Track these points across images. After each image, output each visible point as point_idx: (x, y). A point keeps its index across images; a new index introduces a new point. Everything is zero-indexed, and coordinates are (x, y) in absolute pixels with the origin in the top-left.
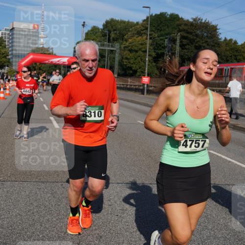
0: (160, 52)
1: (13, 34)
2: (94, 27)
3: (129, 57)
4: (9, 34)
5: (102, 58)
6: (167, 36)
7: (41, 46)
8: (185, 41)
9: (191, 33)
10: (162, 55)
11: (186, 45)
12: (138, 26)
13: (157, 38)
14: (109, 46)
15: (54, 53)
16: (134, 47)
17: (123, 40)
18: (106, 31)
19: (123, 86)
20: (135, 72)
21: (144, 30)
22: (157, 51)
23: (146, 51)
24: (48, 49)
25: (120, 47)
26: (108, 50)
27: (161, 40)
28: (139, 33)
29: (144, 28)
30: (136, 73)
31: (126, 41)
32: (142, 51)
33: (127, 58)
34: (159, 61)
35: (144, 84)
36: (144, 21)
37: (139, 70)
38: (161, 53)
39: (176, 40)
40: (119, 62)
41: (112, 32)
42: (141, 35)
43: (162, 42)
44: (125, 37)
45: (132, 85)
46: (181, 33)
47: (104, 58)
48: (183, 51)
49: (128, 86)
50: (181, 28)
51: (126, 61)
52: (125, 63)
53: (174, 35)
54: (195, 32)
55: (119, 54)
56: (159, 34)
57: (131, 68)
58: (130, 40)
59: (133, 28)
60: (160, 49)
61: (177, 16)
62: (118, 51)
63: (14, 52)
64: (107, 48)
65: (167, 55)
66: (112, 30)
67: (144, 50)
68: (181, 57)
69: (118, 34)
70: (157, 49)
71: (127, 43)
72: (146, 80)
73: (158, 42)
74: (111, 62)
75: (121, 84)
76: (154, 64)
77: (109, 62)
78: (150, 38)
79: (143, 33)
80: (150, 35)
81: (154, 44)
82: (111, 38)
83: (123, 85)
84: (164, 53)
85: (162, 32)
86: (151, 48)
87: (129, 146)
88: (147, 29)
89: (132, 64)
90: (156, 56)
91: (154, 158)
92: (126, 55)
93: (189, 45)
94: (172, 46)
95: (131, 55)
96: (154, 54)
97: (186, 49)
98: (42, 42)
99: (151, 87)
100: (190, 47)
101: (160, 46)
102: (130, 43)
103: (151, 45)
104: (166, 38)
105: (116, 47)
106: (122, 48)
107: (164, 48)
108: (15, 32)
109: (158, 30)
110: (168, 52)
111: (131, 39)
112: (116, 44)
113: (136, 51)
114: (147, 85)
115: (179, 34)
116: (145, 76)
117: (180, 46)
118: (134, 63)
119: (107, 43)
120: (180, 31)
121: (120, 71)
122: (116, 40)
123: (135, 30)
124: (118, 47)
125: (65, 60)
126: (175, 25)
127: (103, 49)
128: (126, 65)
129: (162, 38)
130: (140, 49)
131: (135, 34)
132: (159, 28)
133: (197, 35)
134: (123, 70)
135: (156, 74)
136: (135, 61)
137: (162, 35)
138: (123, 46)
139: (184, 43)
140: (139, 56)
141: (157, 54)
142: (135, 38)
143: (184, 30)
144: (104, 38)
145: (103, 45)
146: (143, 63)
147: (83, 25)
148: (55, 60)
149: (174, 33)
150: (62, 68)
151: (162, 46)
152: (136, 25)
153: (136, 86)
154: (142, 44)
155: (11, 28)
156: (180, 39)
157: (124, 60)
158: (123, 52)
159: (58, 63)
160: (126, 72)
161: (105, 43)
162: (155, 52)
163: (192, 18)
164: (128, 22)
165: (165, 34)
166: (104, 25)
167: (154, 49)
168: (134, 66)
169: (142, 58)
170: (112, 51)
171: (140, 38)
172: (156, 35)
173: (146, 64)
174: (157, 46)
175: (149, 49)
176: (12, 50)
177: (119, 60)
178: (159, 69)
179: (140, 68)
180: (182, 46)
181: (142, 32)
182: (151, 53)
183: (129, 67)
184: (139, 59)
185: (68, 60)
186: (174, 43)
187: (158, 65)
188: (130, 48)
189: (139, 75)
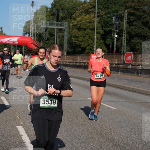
0: (107, 29)
3: (77, 35)
5: (51, 37)
6: (114, 14)
8: (132, 18)
9: (138, 10)
10: (110, 32)
11: (133, 21)
12: (86, 5)
13: (105, 16)
14: (57, 25)
15: (3, 33)
16: (82, 25)
17: (71, 19)
18: (54, 11)
19: (72, 64)
20: (84, 49)
21: (92, 8)
22: (105, 29)
23: (94, 29)
25: (69, 26)
26: (57, 29)
27: (108, 17)
28: (87, 12)
29: (91, 6)
30: (85, 51)
31: (74, 19)
32: (91, 29)
33: (75, 37)
34: (107, 38)
37: (88, 48)
38: (109, 30)
39: (123, 17)
40: (68, 41)
41: (60, 11)
42: (89, 14)
43: (109, 19)
44: (73, 16)
45: (81, 63)
46: (128, 10)
47: (53, 37)
48: (131, 27)
49: (78, 64)
50: (128, 5)
51: (75, 39)
52: (74, 41)
53: (121, 12)
54: (142, 8)
55: (68, 32)
56: (107, 11)
57: (79, 46)
58: (78, 19)
59: (81, 6)
60: (108, 27)
62: (66, 30)
64: (56, 27)
65: (114, 32)
66: (60, 9)
67: (91, 27)
68: (128, 33)
69: (66, 13)
70: (105, 27)
71: (76, 22)
73: (106, 20)
74: (60, 41)
75: (70, 62)
76: (102, 41)
77: (58, 40)
78: (98, 16)
79: (90, 12)
80: (98, 13)
81: (102, 22)
82: (60, 17)
83: (72, 62)
84: (111, 30)
85: (109, 10)
86: (99, 25)
87: (80, 124)
88: (94, 7)
89: (81, 42)
90: (104, 33)
91: (105, 135)
92: (74, 33)
93: (136, 21)
94: (119, 23)
95: (80, 33)
96: (102, 32)
97: (134, 25)
100: (137, 23)
101: (108, 23)
102: (78, 22)
103: (99, 22)
104: (114, 16)
105: (65, 25)
106: (71, 27)
107: (112, 25)
109: (105, 7)
110: (116, 29)
111: (79, 17)
112: (65, 23)
113: (85, 29)
115: (126, 11)
116: (93, 53)
117: (127, 23)
119: (56, 22)
120: (127, 8)
121: (69, 49)
122: (65, 19)
123: (83, 9)
124: (67, 26)
125: (15, 40)
126: (122, 2)
127: (52, 28)
128: (75, 43)
129: (109, 15)
130: (88, 27)
131: (83, 12)
132: (106, 5)
133: (144, 12)
134: (72, 48)
136: (83, 39)
137: (109, 13)
138: (71, 25)
139: (131, 20)
140: (87, 34)
141: (105, 31)
142: (83, 16)
144: (53, 17)
145: (52, 24)
146: (91, 40)
147: (32, 5)
149: (122, 11)
150: (12, 47)
151: (110, 23)
152: (83, 3)
153: (85, 63)
154: (90, 22)
156: (127, 16)
157: (73, 38)
158: (71, 30)
159: (8, 42)
160: (75, 50)
161: (54, 22)
162: (103, 29)
165: (113, 11)
166: (52, 5)
167: (102, 26)
168: (83, 44)
169: (91, 36)
170: (61, 29)
171: (88, 16)
172: (104, 13)
173: (94, 41)
174: (104, 24)
175: (97, 26)
177: (68, 39)
178: (107, 46)
179: (88, 45)
180: (129, 23)
181: (89, 10)
182: (98, 31)
183: (77, 45)
184: (87, 36)
185: (18, 40)
186: (122, 20)
187: (106, 42)
188: (78, 26)
189: (88, 53)
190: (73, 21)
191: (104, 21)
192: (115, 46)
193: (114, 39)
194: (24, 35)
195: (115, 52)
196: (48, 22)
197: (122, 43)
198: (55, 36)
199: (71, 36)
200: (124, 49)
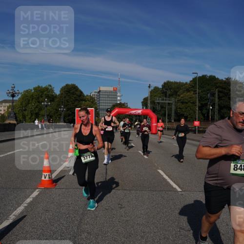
1: (100, 95)
2: (156, 87)
3: (181, 107)
4: (97, 95)
7: (119, 102)
8: (221, 95)
9: (225, 89)
11: (222, 97)
12: (187, 86)
15: (128, 106)
16: (185, 100)
17: (176, 95)
18: (164, 90)
22: (201, 102)
23: (194, 103)
24: (124, 104)
28: (188, 90)
29: (191, 87)
31: (179, 96)
32: (191, 103)
33: (180, 108)
34: (203, 109)
35: (195, 127)
36: (191, 81)
37: (189, 116)
38: (204, 103)
39: (215, 93)
40: (175, 111)
43: (204, 95)
44: (178, 93)
48: (220, 101)
50: (218, 85)
51: (180, 110)
55: (175, 105)
58: (182, 95)
60: (204, 101)
61: (215, 77)
62: (174, 103)
63: (101, 107)
64: (167, 102)
65: (209, 105)
67: (191, 101)
68: (219, 105)
71: (180, 98)
72: (197, 123)
76: (200, 111)
79: (191, 90)
84: (207, 104)
85: (204, 89)
90: (201, 106)
92: (179, 106)
93: (224, 97)
95: (183, 106)
97: (222, 100)
98: (119, 99)
99: (201, 128)
102: (182, 98)
105: (172, 100)
106: (176, 101)
108: (101, 93)
110: (211, 103)
113: (187, 103)
114: (198, 127)
115: (217, 90)
116: (196, 120)
117: (218, 98)
118: (185, 111)
120: (217, 87)
121: (175, 118)
122: (172, 96)
123: (185, 88)
124: (174, 101)
125: (140, 112)
126: (213, 83)
127: (163, 103)
128: (179, 113)
129: (204, 93)
130: (189, 101)
131: (185, 91)
135: (202, 119)
137: (204, 91)
138: (176, 100)
141: (202, 104)
142: (185, 93)
143: (220, 87)
144: (164, 94)
145: (163, 100)
147: (149, 87)
148: (133, 112)
149: (213, 89)
151: (205, 98)
152: (185, 84)
154: (190, 98)
155: (99, 91)
156: (218, 93)
157: (178, 110)
158: (177, 104)
161: (164, 98)
163: (225, 78)
164: (180, 83)
166: (162, 86)
168: (185, 113)
170: (169, 103)
171: (189, 93)
174: (201, 99)
176: (99, 106)
178: (203, 115)
179: (190, 114)
180: (219, 98)
183: (182, 114)
184: (189, 108)
185: (142, 112)
186: (213, 96)
187: (203, 112)
188: (182, 101)
189: (189, 120)
190: (178, 97)
191: (201, 97)
192: (210, 115)
193: (209, 110)
194: (143, 108)
195: (210, 120)
196: (160, 99)
197: (214, 113)
198: (165, 108)
199: (177, 108)
200: (216, 117)
